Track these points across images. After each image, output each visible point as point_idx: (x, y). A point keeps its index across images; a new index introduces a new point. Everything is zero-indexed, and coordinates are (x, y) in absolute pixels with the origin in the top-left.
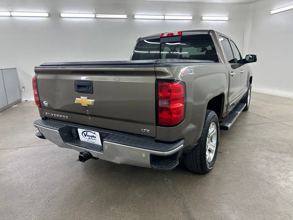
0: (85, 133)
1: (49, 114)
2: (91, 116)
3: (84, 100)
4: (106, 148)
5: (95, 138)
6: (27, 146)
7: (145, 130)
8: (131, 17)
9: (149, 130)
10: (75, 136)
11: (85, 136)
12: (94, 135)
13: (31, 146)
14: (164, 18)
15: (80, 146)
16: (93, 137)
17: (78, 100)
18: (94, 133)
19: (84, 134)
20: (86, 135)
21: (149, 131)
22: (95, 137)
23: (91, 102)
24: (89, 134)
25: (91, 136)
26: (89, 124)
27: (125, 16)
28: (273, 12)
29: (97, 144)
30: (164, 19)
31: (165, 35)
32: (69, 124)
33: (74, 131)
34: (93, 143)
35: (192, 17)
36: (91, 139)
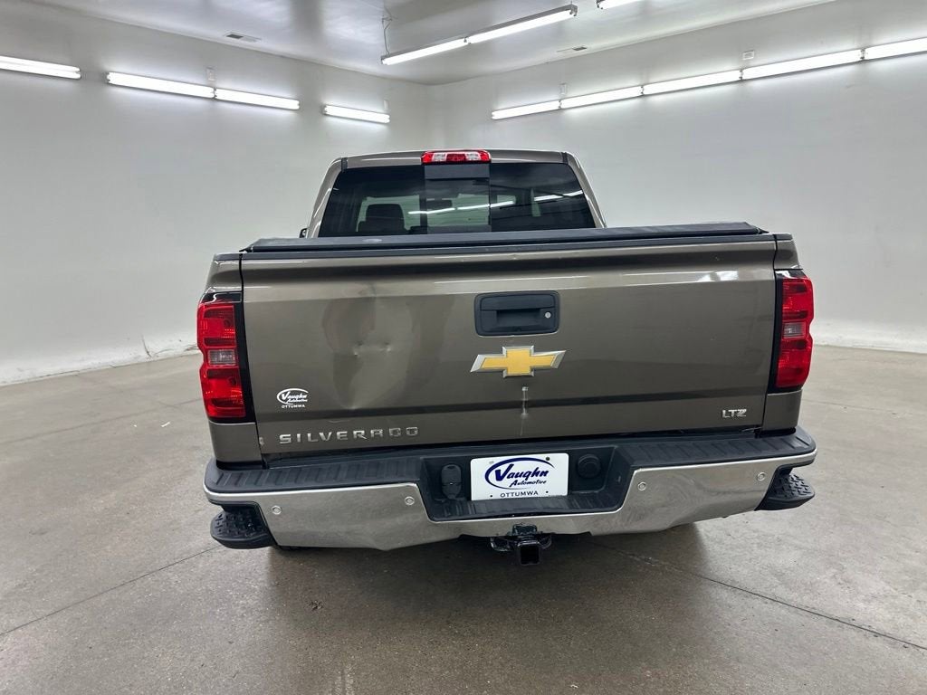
0: (503, 468)
1: (304, 437)
2: (531, 405)
3: (519, 358)
4: (642, 489)
5: (542, 478)
7: (733, 411)
8: (95, 78)
9: (745, 411)
10: (453, 490)
11: (499, 478)
14: (212, 96)
16: (536, 473)
19: (498, 472)
20: (502, 473)
21: (745, 414)
22: (545, 473)
23: (548, 358)
24: (519, 467)
25: (527, 475)
26: (521, 435)
27: (71, 72)
28: (497, 115)
29: (547, 495)
30: (214, 99)
32: (422, 454)
33: (450, 476)
34: (527, 496)
35: (297, 102)
36: (523, 483)
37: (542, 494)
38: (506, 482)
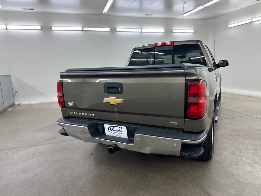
0: (112, 128)
1: (74, 113)
2: (118, 112)
4: (138, 140)
5: (121, 132)
6: (38, 144)
7: (173, 123)
8: (113, 30)
9: (177, 123)
10: (101, 131)
11: (111, 130)
12: (121, 130)
13: (42, 145)
14: (141, 31)
15: (108, 140)
16: (120, 131)
17: (106, 100)
18: (121, 128)
19: (111, 129)
20: (112, 129)
21: (177, 124)
22: (122, 131)
23: (120, 100)
24: (115, 128)
25: (118, 131)
26: (116, 120)
27: (108, 29)
28: (230, 26)
29: (123, 137)
31: (159, 45)
32: (95, 121)
33: (100, 127)
34: (118, 136)
35: (164, 30)
36: (117, 133)
37: (122, 137)
38: (113, 132)
